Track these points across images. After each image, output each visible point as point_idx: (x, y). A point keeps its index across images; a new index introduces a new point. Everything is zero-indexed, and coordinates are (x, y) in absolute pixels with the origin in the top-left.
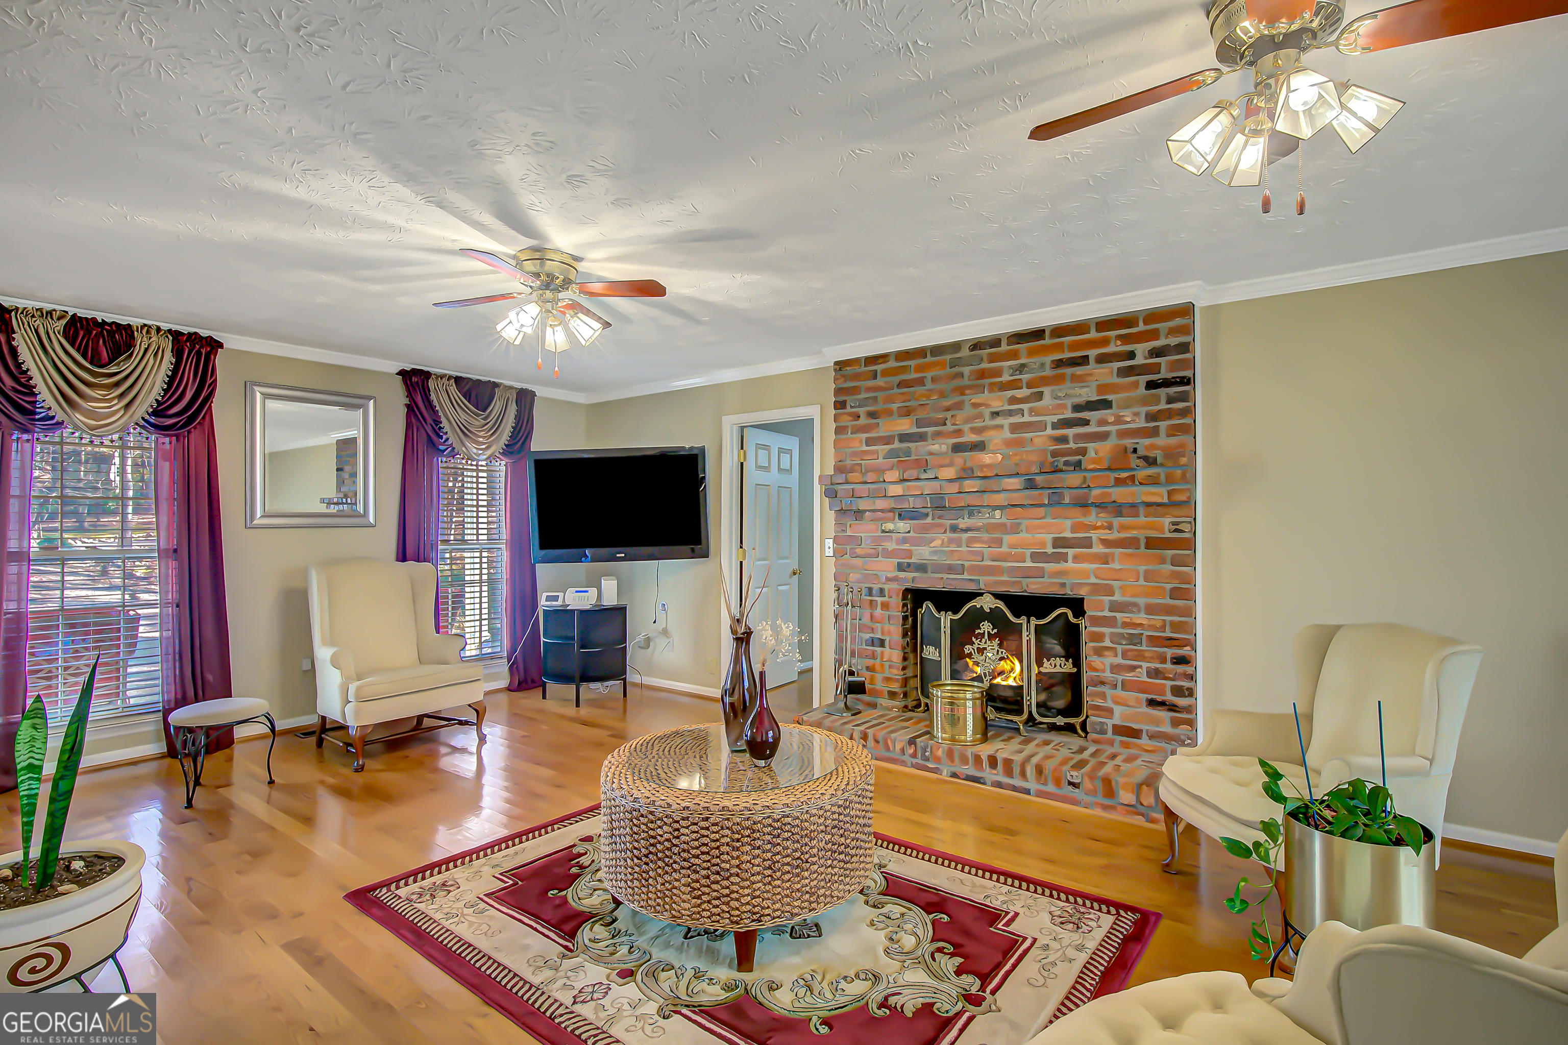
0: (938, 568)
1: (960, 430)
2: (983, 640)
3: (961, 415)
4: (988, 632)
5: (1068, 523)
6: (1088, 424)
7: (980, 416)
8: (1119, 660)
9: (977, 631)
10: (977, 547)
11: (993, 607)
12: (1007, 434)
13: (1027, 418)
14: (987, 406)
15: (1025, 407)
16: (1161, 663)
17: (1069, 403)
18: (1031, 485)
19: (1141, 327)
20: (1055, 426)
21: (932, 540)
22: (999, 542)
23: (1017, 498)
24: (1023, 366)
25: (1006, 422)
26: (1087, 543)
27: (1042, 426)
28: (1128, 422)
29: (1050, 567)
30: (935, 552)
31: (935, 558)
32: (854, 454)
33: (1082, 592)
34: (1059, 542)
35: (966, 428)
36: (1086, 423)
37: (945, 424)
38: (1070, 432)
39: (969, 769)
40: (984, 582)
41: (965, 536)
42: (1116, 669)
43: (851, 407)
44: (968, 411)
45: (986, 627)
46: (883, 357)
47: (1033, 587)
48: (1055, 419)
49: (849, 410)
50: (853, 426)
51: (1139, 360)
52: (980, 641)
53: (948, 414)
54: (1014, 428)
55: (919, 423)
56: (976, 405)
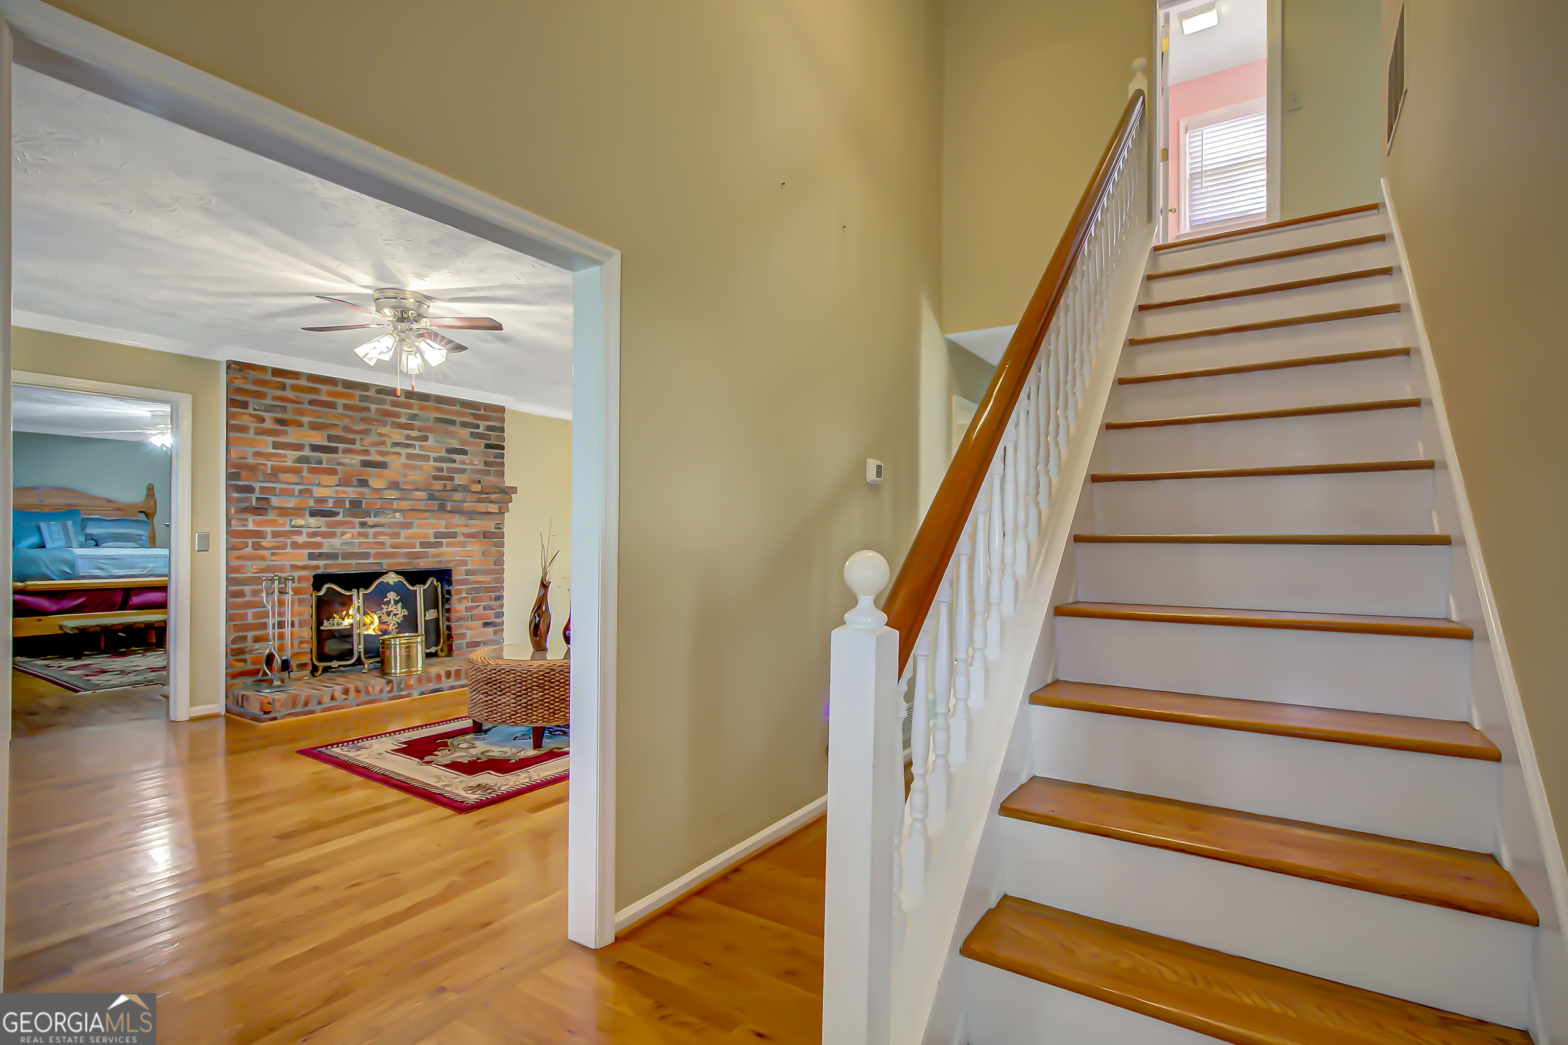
0: (347, 556)
1: (368, 451)
2: (390, 605)
3: (368, 440)
4: (394, 599)
5: (443, 523)
6: (455, 462)
7: (383, 443)
8: (470, 604)
9: (385, 600)
10: (382, 539)
11: (396, 580)
12: (403, 459)
13: (417, 451)
14: (389, 437)
15: (417, 443)
16: (490, 601)
17: (445, 446)
18: (431, 498)
19: (482, 412)
20: (435, 460)
21: (343, 534)
22: (397, 535)
23: (422, 505)
24: (416, 415)
25: (404, 451)
26: (453, 535)
27: (427, 458)
28: (476, 465)
29: (431, 551)
30: (346, 543)
31: (346, 548)
32: (257, 454)
33: (450, 566)
34: (437, 535)
35: (373, 450)
36: (454, 461)
37: (354, 444)
38: (445, 465)
39: (432, 686)
40: (386, 563)
41: (371, 531)
42: (468, 609)
43: (255, 409)
44: (373, 438)
45: (392, 596)
46: (295, 375)
47: (421, 565)
48: (436, 455)
49: (250, 410)
50: (256, 428)
51: (481, 430)
52: (388, 607)
53: (358, 437)
54: (410, 456)
55: (330, 438)
56: (381, 435)
